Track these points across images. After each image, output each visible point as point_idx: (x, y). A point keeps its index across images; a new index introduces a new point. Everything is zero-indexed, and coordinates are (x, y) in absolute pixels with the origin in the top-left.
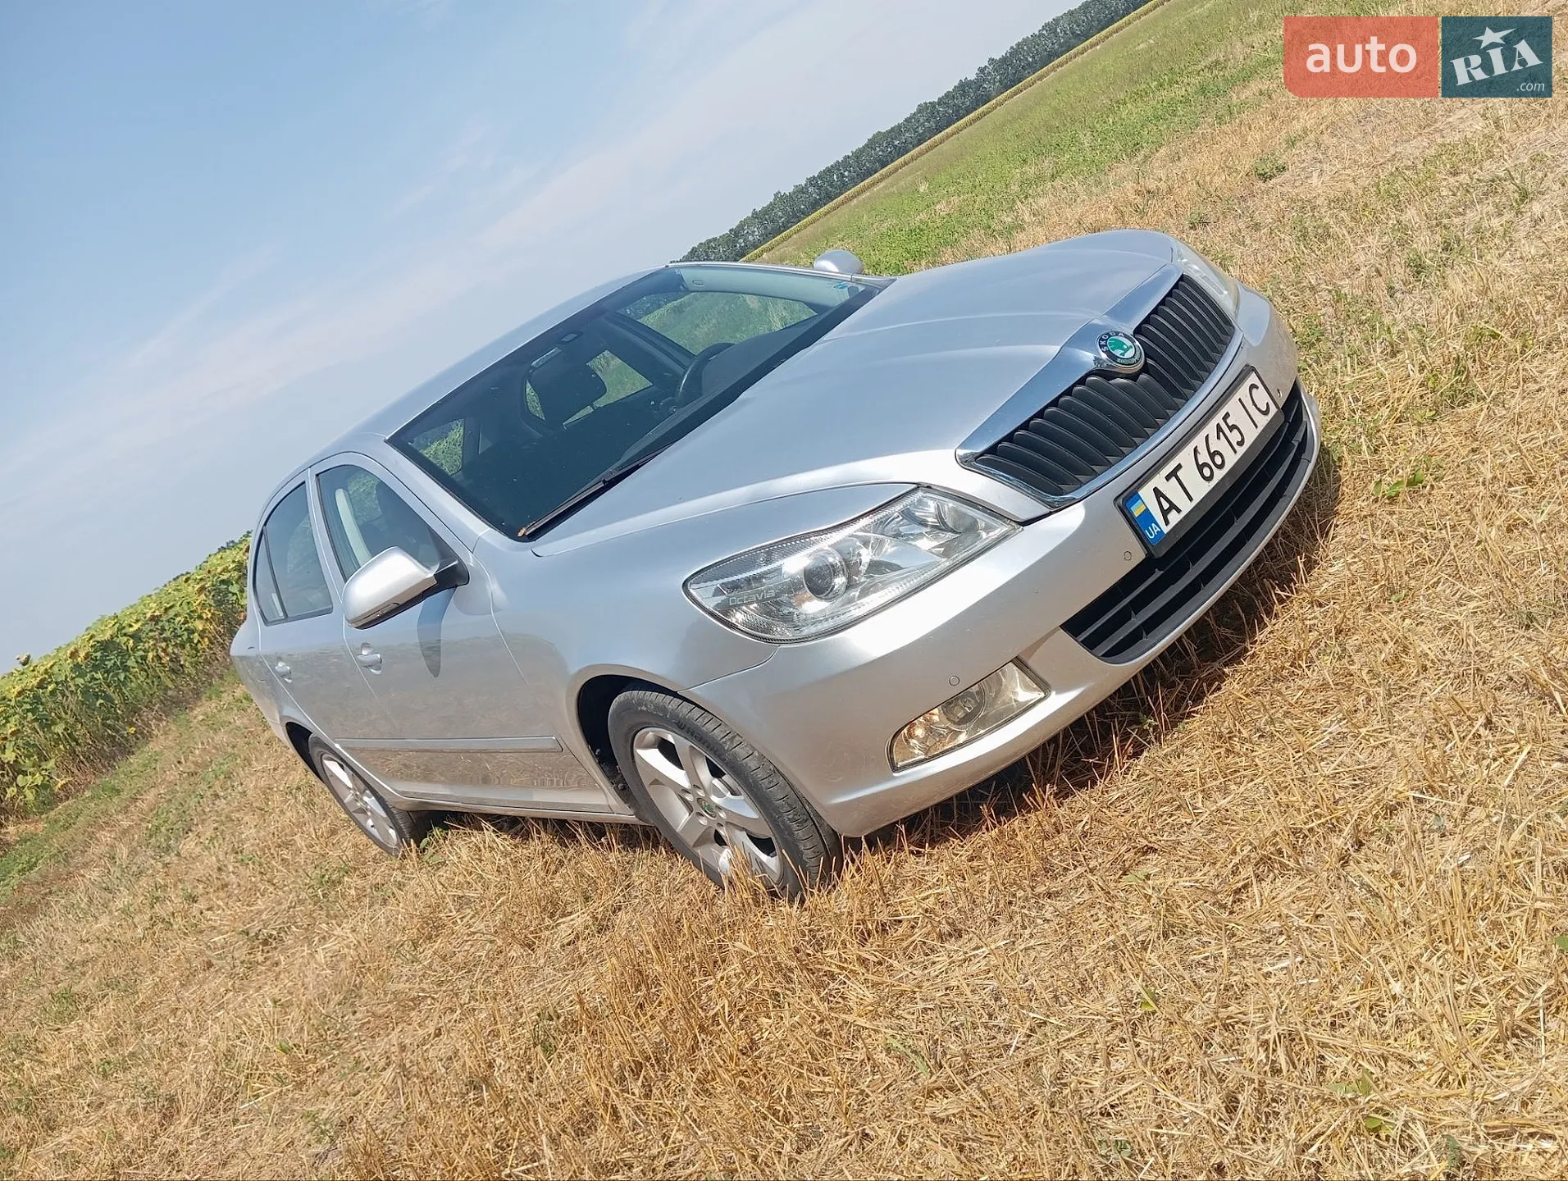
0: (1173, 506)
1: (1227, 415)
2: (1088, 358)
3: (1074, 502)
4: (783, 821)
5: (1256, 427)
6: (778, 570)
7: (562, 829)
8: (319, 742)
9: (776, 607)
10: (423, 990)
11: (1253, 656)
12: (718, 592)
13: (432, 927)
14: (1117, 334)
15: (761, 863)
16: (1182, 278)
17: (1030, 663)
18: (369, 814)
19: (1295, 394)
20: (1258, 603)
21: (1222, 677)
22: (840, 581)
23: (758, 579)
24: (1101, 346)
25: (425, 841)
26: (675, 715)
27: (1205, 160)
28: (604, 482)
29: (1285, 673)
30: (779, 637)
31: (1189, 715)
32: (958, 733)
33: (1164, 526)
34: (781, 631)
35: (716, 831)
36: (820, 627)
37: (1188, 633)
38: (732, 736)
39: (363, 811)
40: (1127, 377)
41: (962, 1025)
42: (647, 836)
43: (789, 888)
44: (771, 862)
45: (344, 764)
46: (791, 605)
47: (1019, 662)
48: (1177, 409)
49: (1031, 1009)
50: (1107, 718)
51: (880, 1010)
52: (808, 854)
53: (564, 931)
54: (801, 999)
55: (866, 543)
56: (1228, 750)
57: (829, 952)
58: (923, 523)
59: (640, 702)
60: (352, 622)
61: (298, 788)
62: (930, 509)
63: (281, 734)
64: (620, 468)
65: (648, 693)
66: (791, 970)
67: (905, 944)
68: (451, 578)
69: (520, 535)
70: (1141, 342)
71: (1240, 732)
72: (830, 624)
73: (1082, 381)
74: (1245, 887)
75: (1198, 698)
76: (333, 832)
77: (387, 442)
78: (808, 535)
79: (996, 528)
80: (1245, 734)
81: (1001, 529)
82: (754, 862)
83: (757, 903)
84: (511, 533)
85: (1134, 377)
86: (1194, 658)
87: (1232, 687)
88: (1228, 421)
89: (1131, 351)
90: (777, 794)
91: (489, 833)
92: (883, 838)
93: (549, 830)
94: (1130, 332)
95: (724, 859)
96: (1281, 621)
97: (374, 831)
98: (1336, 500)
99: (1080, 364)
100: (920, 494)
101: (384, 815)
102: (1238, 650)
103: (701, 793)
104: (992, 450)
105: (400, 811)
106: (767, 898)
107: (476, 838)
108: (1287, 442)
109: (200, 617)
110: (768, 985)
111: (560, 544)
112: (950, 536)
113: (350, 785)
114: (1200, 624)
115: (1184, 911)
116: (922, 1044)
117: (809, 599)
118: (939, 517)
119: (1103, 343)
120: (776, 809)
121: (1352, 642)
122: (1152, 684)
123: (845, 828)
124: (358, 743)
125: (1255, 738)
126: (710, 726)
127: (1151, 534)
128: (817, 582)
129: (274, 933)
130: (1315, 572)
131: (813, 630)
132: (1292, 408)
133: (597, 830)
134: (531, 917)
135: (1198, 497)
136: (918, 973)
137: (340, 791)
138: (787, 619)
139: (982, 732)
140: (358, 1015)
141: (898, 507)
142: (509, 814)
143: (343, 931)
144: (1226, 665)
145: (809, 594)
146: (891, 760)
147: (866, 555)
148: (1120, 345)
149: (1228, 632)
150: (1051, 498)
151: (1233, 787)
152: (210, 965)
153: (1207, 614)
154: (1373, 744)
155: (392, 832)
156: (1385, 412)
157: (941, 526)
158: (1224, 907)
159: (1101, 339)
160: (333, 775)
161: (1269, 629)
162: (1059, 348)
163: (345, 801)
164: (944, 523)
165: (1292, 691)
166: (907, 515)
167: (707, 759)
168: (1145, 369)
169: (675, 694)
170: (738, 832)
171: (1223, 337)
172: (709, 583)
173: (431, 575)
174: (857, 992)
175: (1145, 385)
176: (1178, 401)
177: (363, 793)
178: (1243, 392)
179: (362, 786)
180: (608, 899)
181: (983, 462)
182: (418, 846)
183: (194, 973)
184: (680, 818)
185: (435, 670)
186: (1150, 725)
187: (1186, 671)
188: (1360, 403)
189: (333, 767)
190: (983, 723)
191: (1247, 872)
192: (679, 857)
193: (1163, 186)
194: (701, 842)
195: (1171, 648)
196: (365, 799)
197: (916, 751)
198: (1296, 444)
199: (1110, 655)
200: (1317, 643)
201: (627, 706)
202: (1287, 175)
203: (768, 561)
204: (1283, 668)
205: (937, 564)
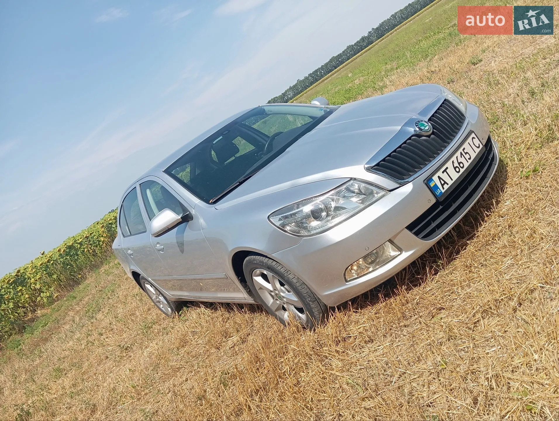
0: (445, 183)
1: (464, 149)
2: (412, 130)
3: (408, 182)
4: (307, 301)
5: (475, 152)
6: (302, 211)
7: (228, 306)
8: (143, 278)
9: (301, 224)
10: (181, 365)
11: (478, 237)
12: (280, 220)
13: (184, 342)
14: (422, 121)
15: (299, 317)
16: (445, 100)
17: (395, 241)
18: (161, 303)
19: (489, 140)
20: (479, 217)
21: (466, 245)
22: (324, 214)
23: (294, 214)
24: (416, 126)
25: (181, 312)
26: (266, 264)
27: (452, 59)
28: (239, 182)
29: (490, 242)
30: (303, 235)
31: (455, 259)
32: (369, 268)
33: (442, 190)
34: (303, 233)
35: (283, 306)
36: (317, 231)
37: (453, 229)
38: (287, 271)
39: (159, 302)
40: (426, 136)
41: (374, 374)
42: (258, 308)
43: (309, 326)
44: (303, 316)
45: (152, 285)
46: (307, 223)
47: (390, 241)
48: (445, 147)
49: (400, 368)
50: (424, 261)
51: (344, 369)
52: (316, 313)
53: (230, 343)
54: (315, 365)
55: (333, 200)
56: (470, 271)
57: (325, 348)
58: (353, 192)
59: (254, 260)
60: (153, 235)
61: (137, 295)
62: (356, 187)
63: (130, 275)
64: (244, 177)
65: (257, 256)
66: (311, 355)
67: (353, 345)
68: (187, 218)
69: (210, 202)
70: (431, 124)
71: (474, 264)
72: (321, 229)
73: (410, 139)
74: (478, 321)
75: (458, 253)
76: (149, 310)
77: (164, 172)
78: (312, 198)
79: (380, 193)
80: (476, 265)
81: (382, 193)
82: (297, 316)
83: (298, 331)
84: (207, 202)
85: (429, 136)
86: (456, 238)
87: (471, 248)
88: (464, 151)
89: (427, 127)
90: (304, 291)
91: (203, 309)
92: (343, 307)
93: (224, 306)
94: (427, 120)
95: (286, 316)
96: (488, 223)
97: (163, 309)
98: (506, 178)
99: (409, 132)
100: (352, 182)
101: (166, 303)
102: (472, 235)
103: (277, 292)
104: (378, 165)
105: (172, 302)
106: (302, 329)
107: (198, 310)
108: (487, 158)
109: (102, 236)
110: (303, 361)
111: (224, 205)
112: (364, 196)
113: (154, 293)
114: (457, 226)
115: (456, 331)
116: (360, 381)
117: (313, 221)
118: (359, 190)
119: (417, 124)
120: (304, 297)
121: (515, 230)
122: (441, 248)
123: (329, 303)
124: (157, 278)
125: (480, 266)
126: (279, 268)
127: (438, 193)
128: (316, 215)
129: (129, 346)
130: (500, 205)
131: (315, 232)
132: (488, 145)
133: (241, 306)
134: (218, 338)
135: (454, 179)
136: (358, 355)
137: (151, 295)
138: (305, 228)
139: (378, 267)
140: (159, 374)
141: (344, 186)
142: (210, 301)
143: (153, 344)
144: (468, 240)
145: (313, 219)
146: (345, 278)
147: (333, 205)
148: (423, 125)
149: (467, 228)
150: (400, 181)
151: (472, 285)
152: (107, 357)
153: (460, 221)
154: (524, 267)
155: (169, 309)
156: (523, 146)
157: (360, 193)
158: (470, 329)
159: (416, 123)
160: (148, 289)
161: (483, 226)
162: (401, 127)
163: (153, 299)
164: (361, 192)
165: (493, 249)
166: (348, 189)
167: (279, 280)
168: (433, 133)
169: (266, 257)
170: (291, 306)
171: (461, 120)
172: (277, 216)
173: (180, 217)
174: (336, 363)
175: (433, 139)
176: (445, 144)
177: (159, 295)
178: (470, 140)
179: (159, 293)
180: (245, 331)
181: (375, 169)
182: (178, 314)
183: (102, 360)
184: (270, 301)
185: (182, 251)
186: (440, 263)
187: (453, 243)
188: (514, 143)
189: (148, 286)
190: (378, 264)
191: (479, 316)
192: (270, 315)
193: (437, 69)
194: (277, 309)
195: (447, 234)
196: (160, 297)
197: (354, 275)
198: (490, 159)
199: (424, 238)
200: (501, 231)
201: (250, 262)
202: (482, 63)
203: (298, 208)
204: (489, 240)
205: (358, 207)
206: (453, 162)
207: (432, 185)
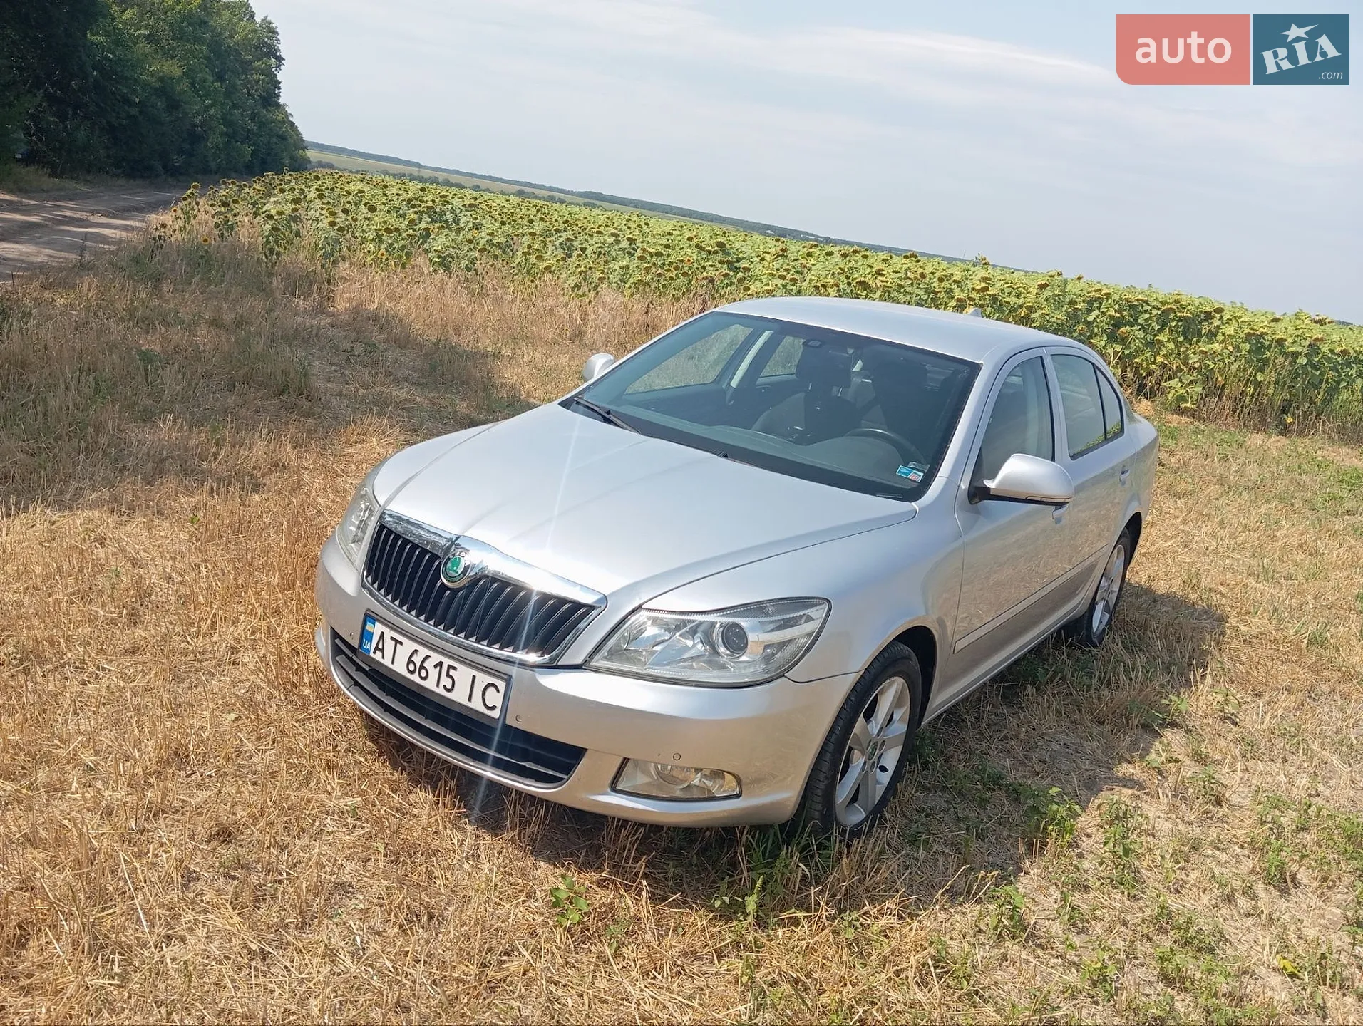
206: (416, 651)
207: (369, 627)
